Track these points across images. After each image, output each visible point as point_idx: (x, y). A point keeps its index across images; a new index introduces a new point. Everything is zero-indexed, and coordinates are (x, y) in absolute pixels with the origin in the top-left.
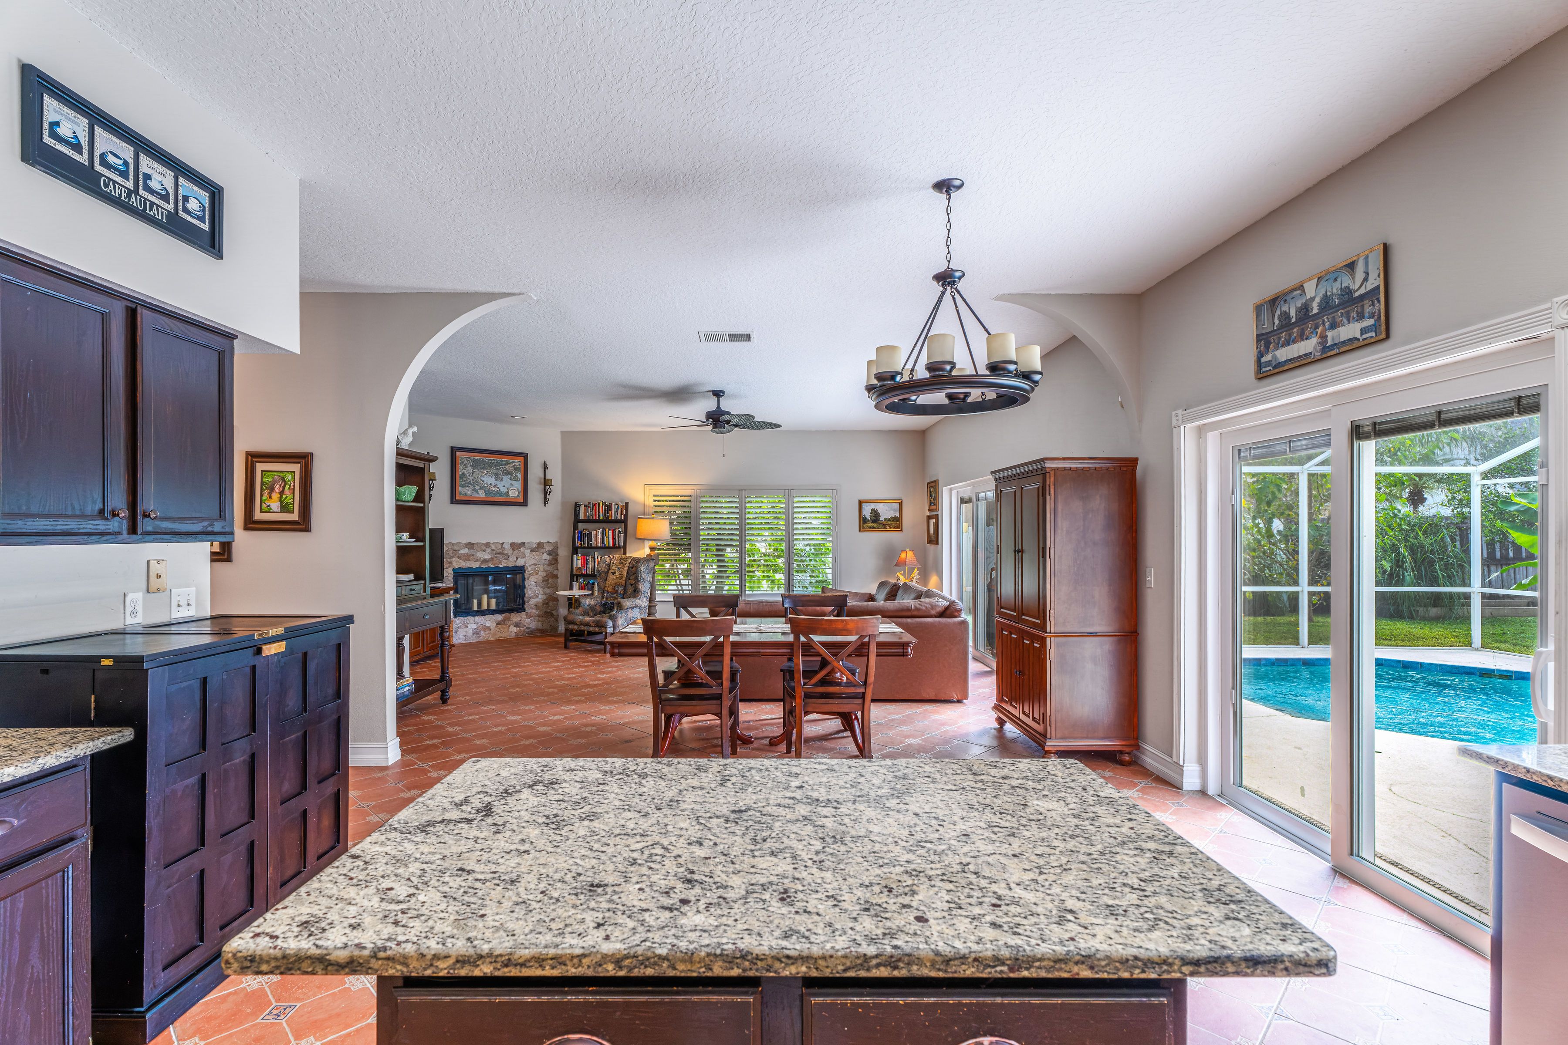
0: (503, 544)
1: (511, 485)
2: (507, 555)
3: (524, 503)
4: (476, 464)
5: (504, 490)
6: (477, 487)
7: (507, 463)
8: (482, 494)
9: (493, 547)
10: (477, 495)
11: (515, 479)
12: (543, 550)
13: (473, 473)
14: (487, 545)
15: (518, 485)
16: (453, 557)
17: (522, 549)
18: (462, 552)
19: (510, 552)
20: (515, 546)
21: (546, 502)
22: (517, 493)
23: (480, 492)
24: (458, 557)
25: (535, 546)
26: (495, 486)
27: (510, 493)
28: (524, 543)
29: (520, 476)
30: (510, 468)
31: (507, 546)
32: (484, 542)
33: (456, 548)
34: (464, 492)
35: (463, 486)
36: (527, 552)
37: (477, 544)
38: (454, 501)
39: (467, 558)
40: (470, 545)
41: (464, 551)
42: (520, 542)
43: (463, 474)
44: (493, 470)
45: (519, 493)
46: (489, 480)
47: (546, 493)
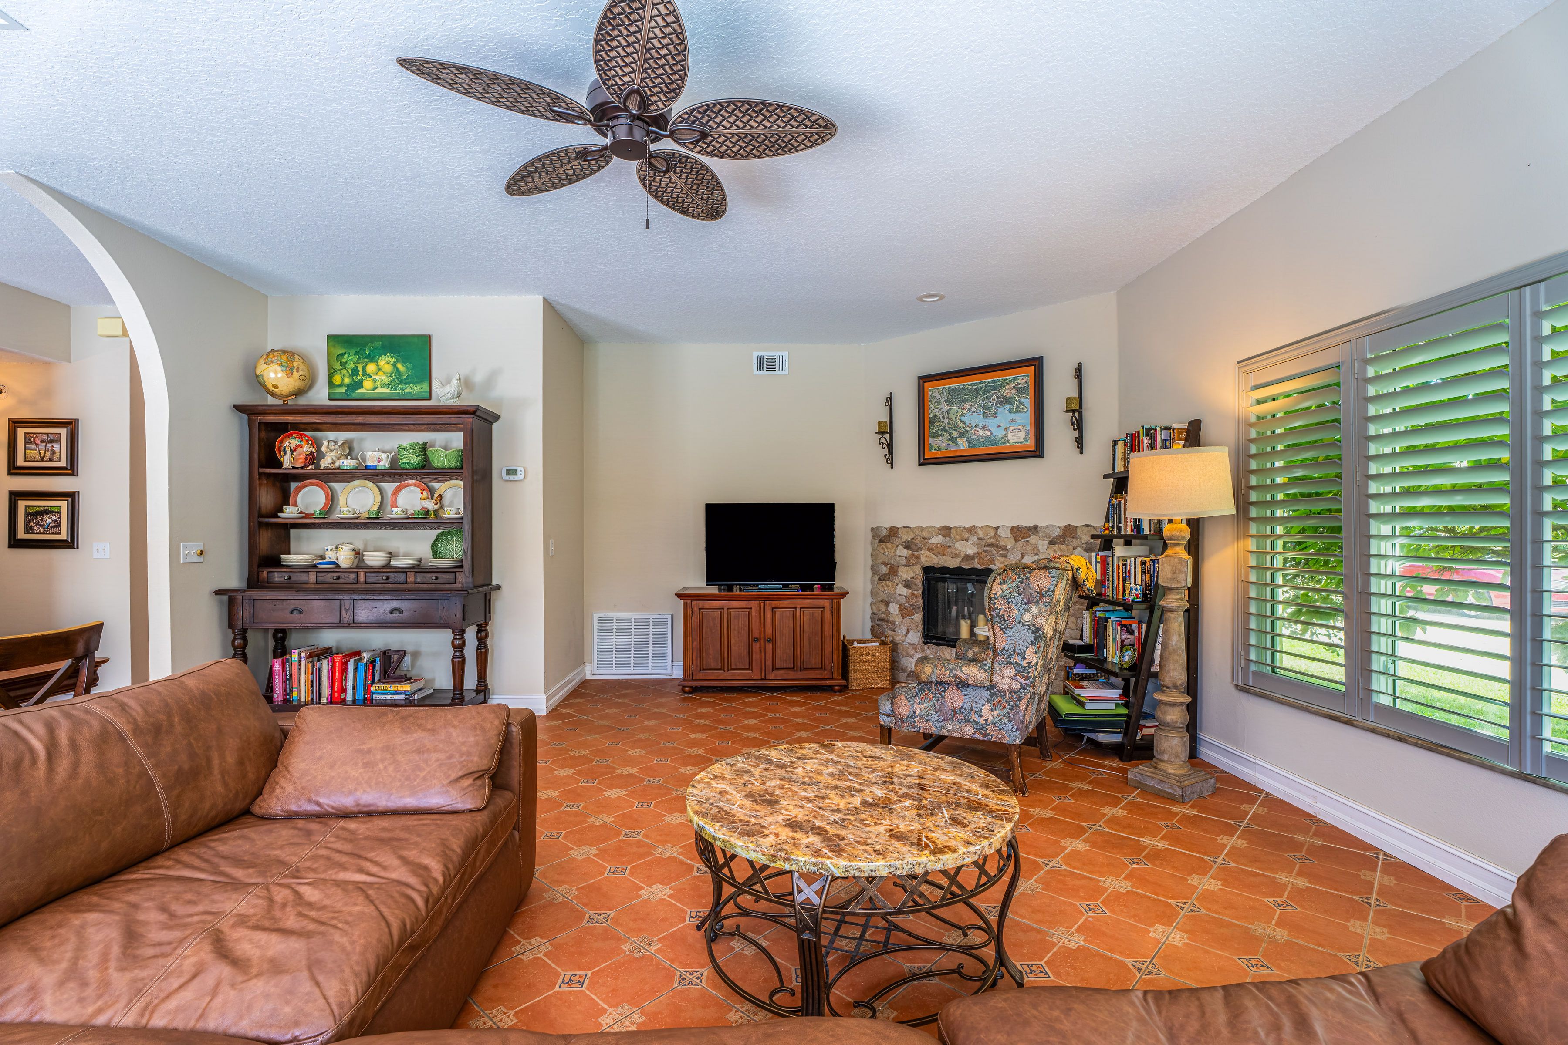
0: (997, 528)
1: (1013, 421)
2: (1004, 548)
3: (1037, 452)
4: (953, 397)
5: (999, 433)
6: (955, 434)
7: (1004, 384)
8: (963, 445)
9: (981, 534)
10: (955, 448)
11: (1019, 410)
12: (1075, 542)
13: (948, 412)
14: (972, 530)
15: (1025, 418)
16: (920, 549)
17: (1033, 539)
18: (933, 541)
19: (1010, 544)
20: (1020, 533)
21: (1080, 444)
22: (1022, 435)
23: (960, 441)
24: (929, 549)
25: (1057, 533)
26: (983, 427)
27: (1010, 436)
28: (1036, 528)
29: (1027, 401)
30: (1008, 391)
31: (1004, 533)
32: (968, 525)
33: (925, 535)
34: (939, 444)
35: (935, 436)
36: (1043, 545)
37: (955, 527)
38: (924, 462)
39: (939, 550)
40: (946, 531)
41: (937, 540)
42: (1029, 524)
43: (935, 416)
44: (980, 401)
45: (1027, 433)
46: (972, 418)
47: (1078, 425)
